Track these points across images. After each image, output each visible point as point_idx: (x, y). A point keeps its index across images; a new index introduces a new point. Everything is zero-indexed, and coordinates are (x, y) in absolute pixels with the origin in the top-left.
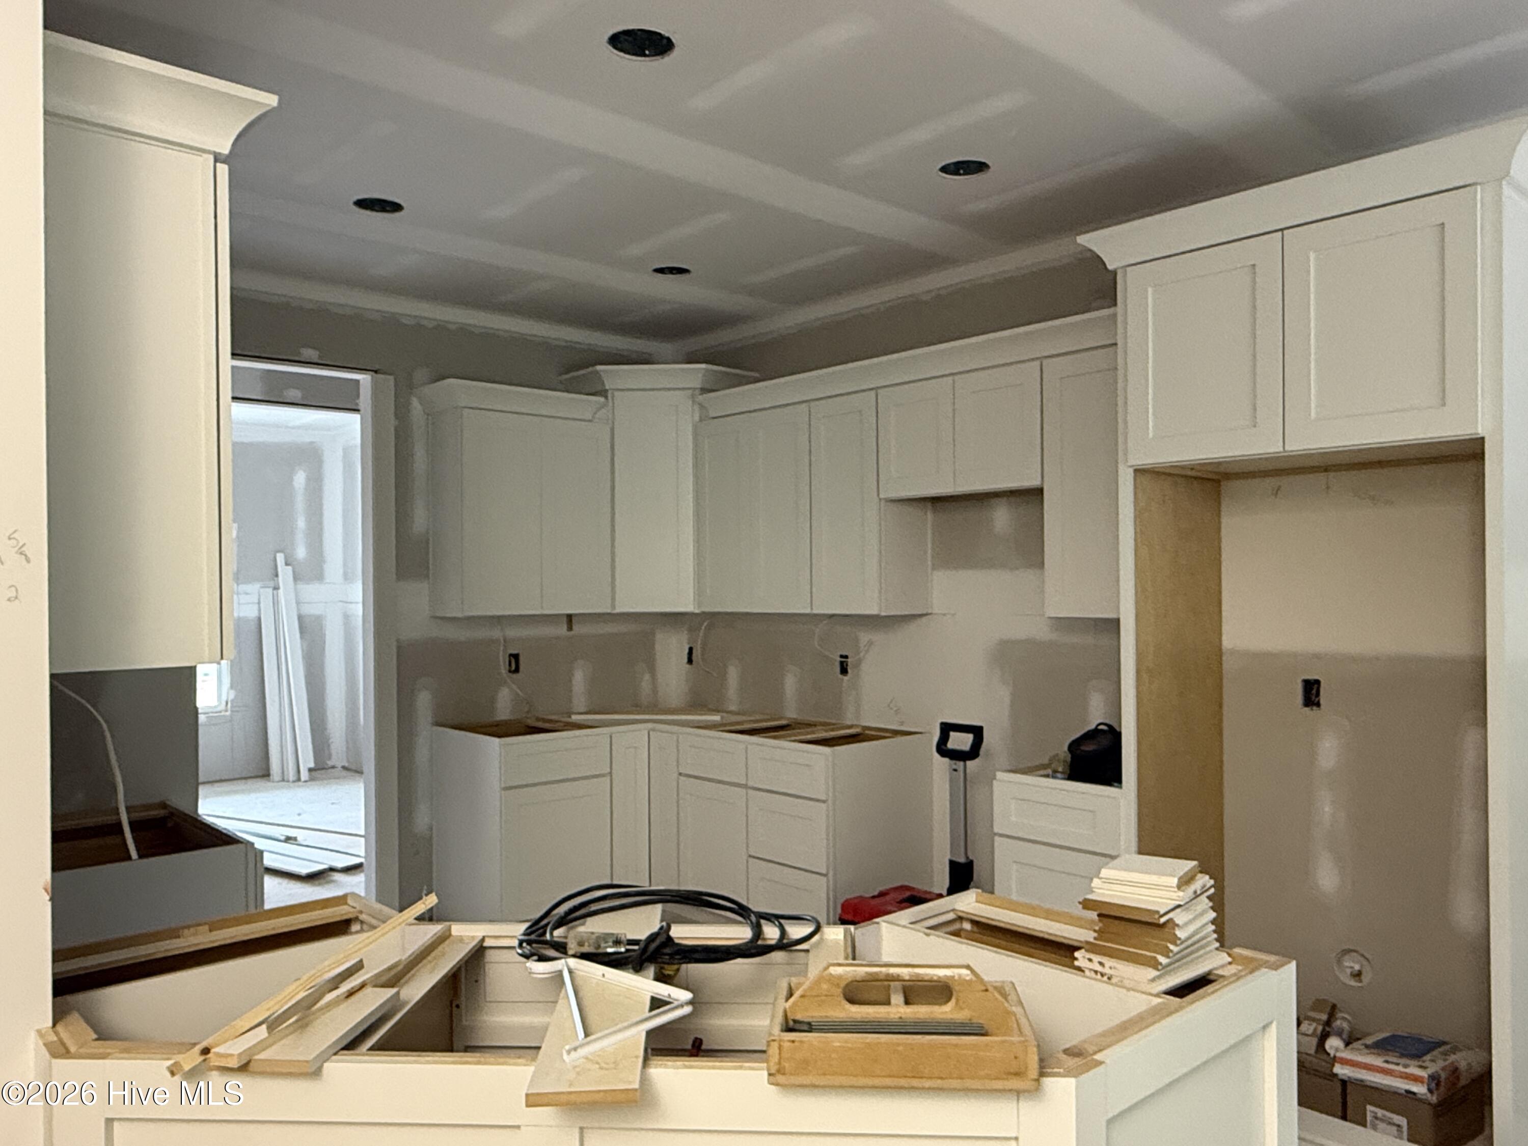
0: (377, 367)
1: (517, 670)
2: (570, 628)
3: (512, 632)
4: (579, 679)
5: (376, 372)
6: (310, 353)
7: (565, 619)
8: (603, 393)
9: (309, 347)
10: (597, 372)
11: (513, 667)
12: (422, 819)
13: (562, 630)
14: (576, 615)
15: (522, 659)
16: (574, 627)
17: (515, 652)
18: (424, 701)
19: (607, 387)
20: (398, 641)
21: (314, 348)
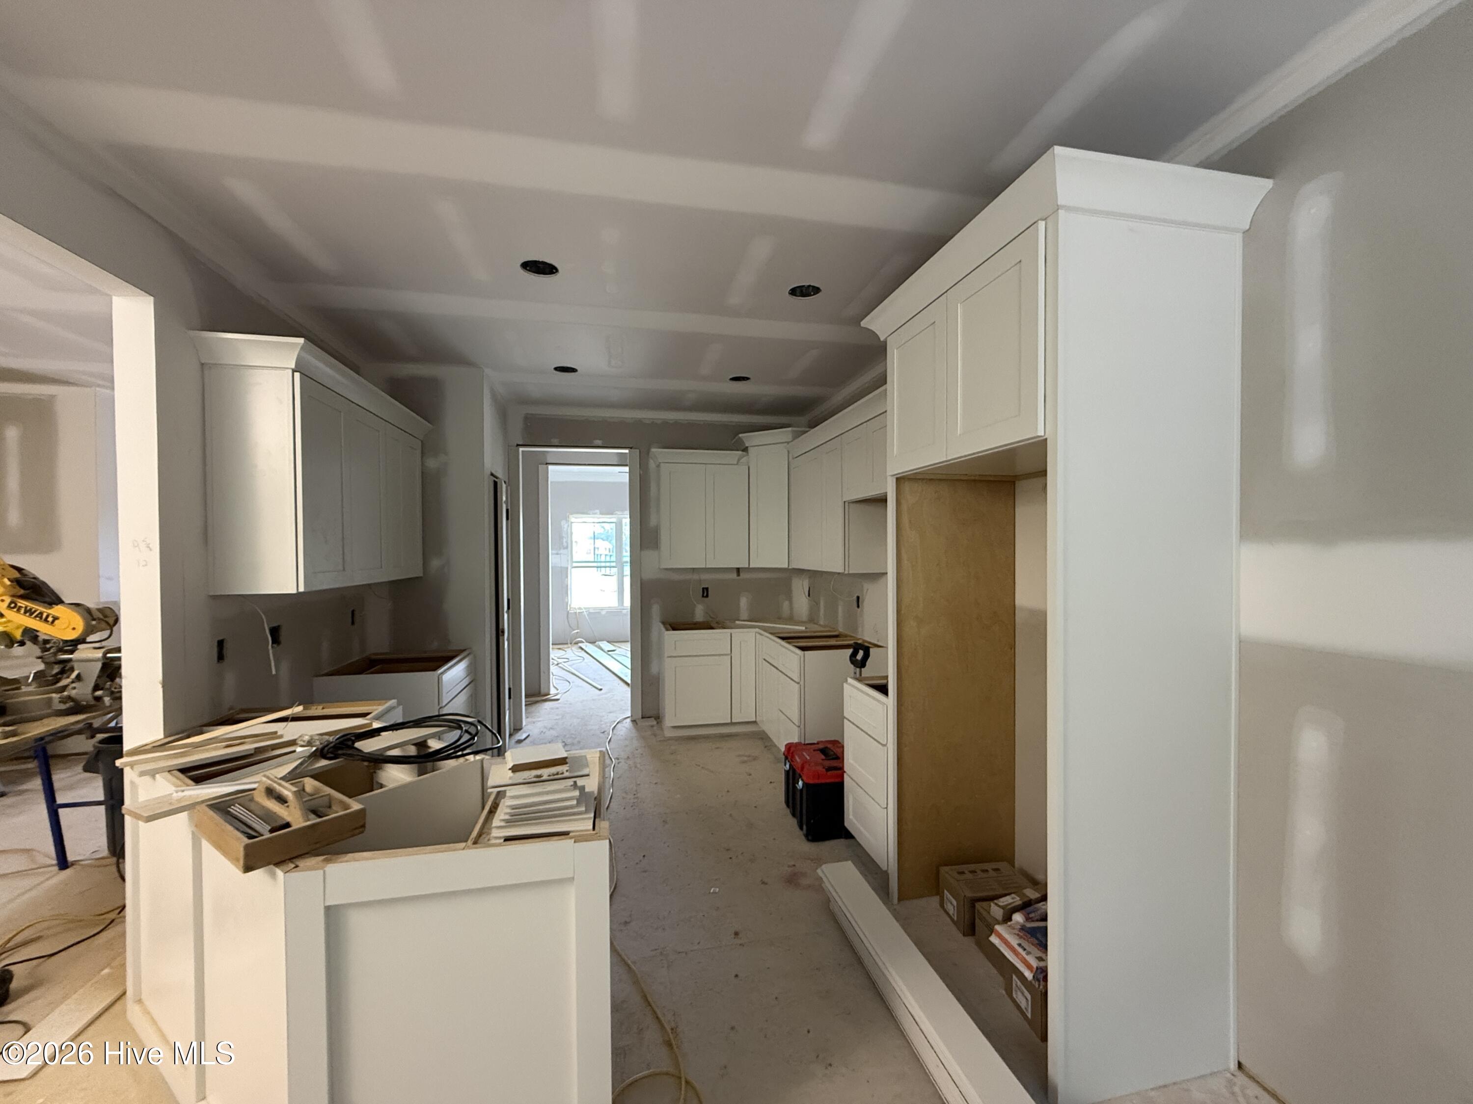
0: (631, 446)
1: (707, 596)
2: (738, 575)
3: (705, 576)
4: (744, 602)
5: (631, 448)
6: (598, 442)
7: (735, 571)
8: (745, 450)
9: (597, 439)
10: (740, 438)
11: (705, 594)
12: (654, 669)
13: (734, 576)
14: (742, 568)
15: (709, 590)
16: (741, 574)
17: (706, 586)
18: (656, 611)
19: (747, 445)
20: (641, 580)
21: (600, 440)
